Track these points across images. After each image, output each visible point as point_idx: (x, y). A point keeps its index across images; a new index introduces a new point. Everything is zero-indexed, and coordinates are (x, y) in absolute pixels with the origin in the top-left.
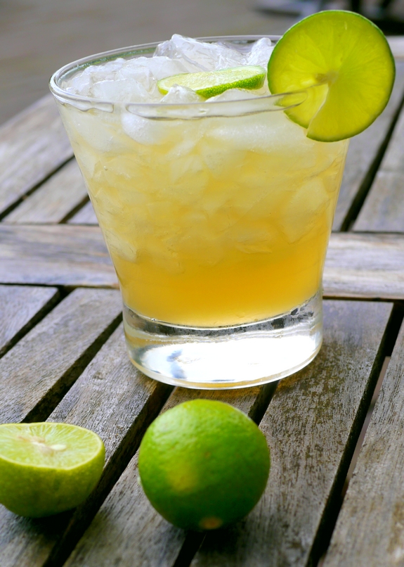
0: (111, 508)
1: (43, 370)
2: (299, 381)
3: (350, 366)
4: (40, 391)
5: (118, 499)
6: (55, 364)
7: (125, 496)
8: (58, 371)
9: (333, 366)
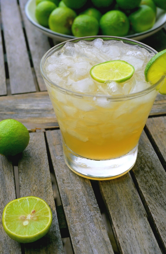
0: (127, 251)
1: (42, 184)
2: (138, 166)
3: (149, 155)
4: (51, 197)
5: (125, 245)
6: (44, 180)
7: (126, 243)
8: (48, 183)
9: (143, 156)
